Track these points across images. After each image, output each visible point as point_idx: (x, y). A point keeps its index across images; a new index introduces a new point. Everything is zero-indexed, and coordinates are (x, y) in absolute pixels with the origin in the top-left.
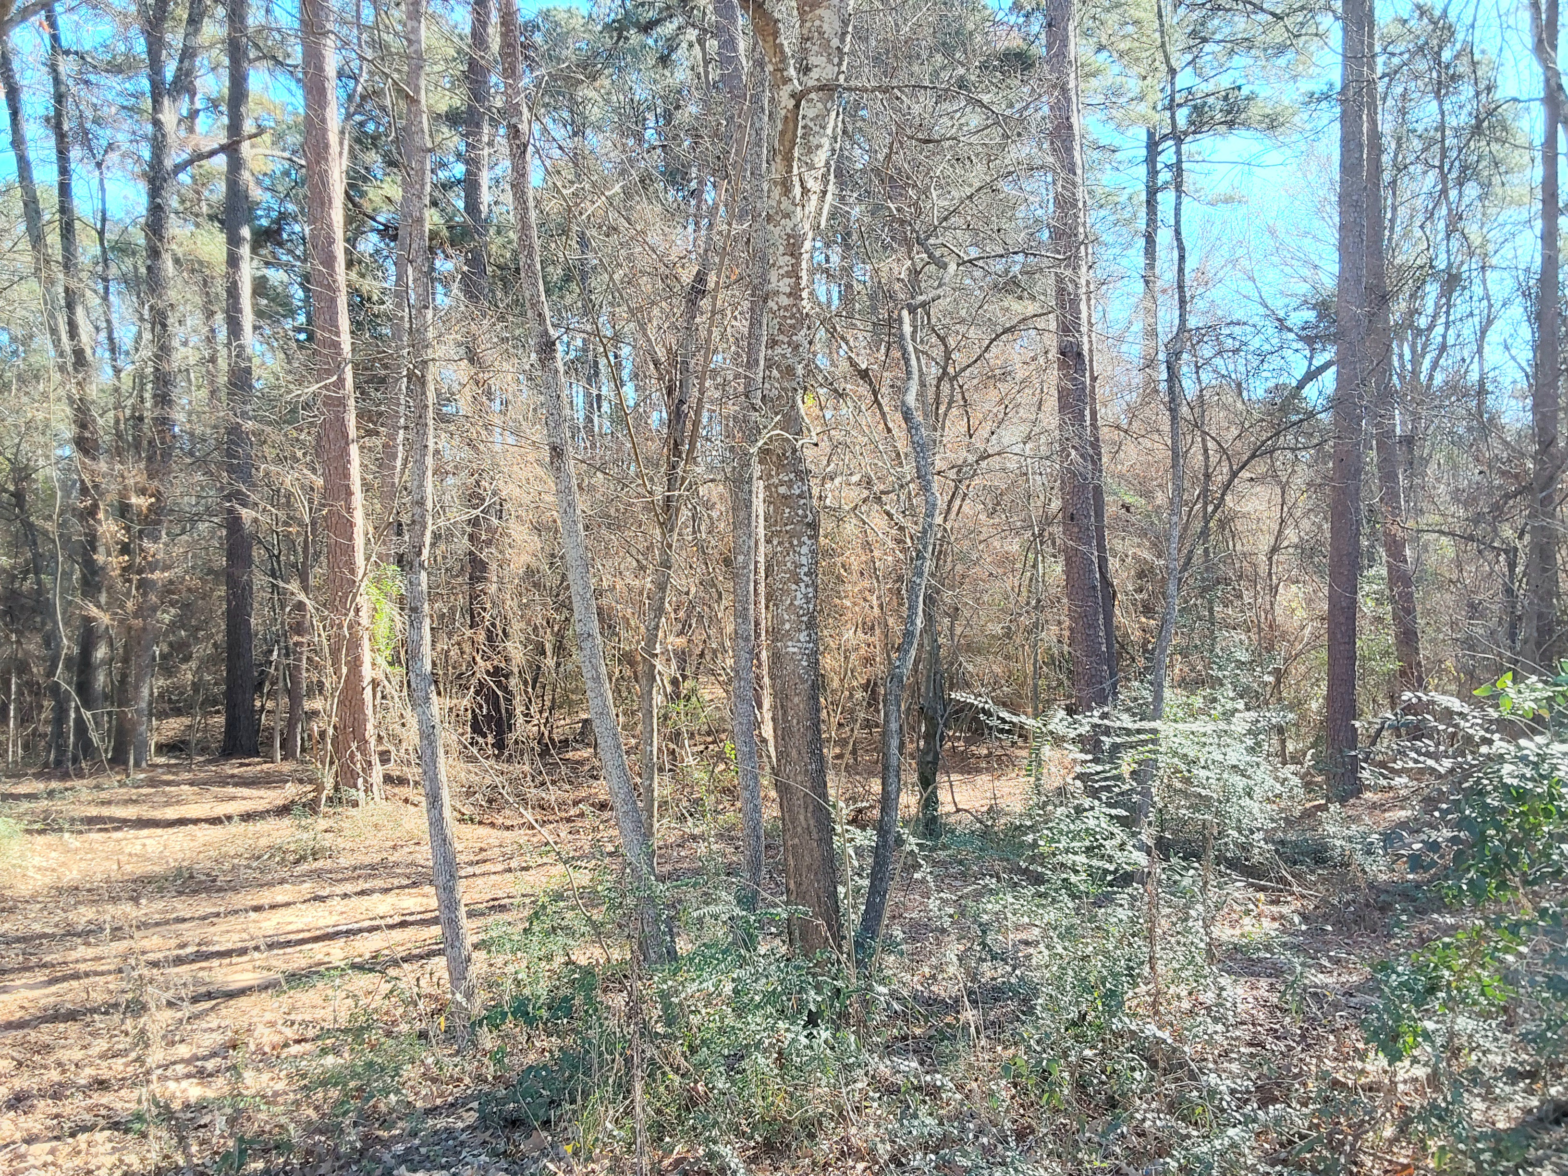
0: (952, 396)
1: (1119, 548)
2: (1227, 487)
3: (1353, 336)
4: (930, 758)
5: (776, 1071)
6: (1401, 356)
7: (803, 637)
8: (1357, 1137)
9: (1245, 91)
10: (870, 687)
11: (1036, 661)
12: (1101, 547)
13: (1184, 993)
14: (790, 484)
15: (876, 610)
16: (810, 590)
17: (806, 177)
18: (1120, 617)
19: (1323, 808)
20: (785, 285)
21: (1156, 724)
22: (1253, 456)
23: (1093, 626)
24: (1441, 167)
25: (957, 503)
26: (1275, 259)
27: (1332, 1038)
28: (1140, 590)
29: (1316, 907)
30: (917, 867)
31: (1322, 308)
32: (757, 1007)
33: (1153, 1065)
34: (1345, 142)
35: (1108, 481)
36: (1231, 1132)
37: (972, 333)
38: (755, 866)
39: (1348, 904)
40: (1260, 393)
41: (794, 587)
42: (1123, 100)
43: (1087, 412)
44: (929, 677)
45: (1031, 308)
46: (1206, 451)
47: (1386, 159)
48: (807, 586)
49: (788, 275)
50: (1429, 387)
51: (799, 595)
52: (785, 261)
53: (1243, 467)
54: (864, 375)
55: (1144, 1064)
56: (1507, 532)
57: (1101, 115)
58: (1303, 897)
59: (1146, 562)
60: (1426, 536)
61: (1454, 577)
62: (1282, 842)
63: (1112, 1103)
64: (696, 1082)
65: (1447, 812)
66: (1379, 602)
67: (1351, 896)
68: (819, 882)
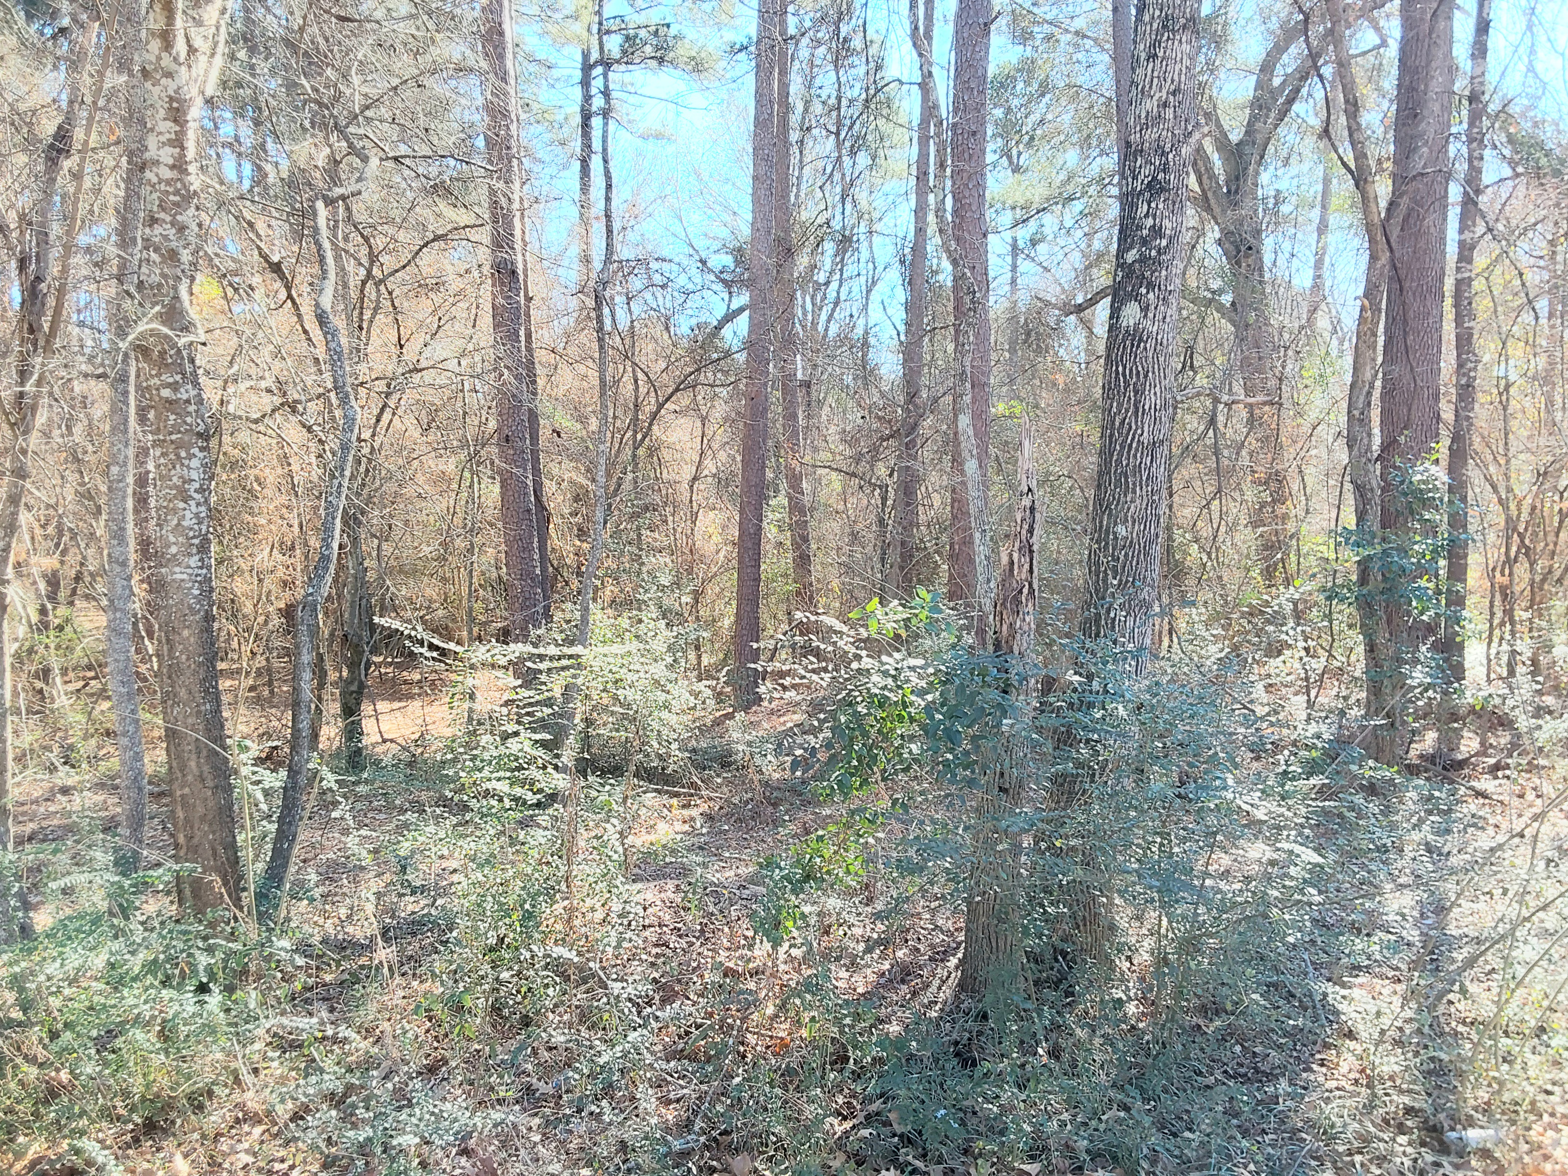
0: (378, 301)
1: (555, 471)
2: (654, 416)
3: (763, 283)
4: (354, 688)
5: (158, 1046)
6: (803, 307)
7: (194, 561)
8: (743, 1020)
9: (673, 31)
10: (288, 613)
11: (471, 584)
12: (536, 472)
13: (598, 905)
14: (175, 387)
15: (296, 529)
16: (202, 508)
17: (193, 32)
18: (555, 540)
19: (730, 716)
20: (167, 155)
21: (577, 649)
22: (677, 390)
23: (528, 549)
24: (837, 134)
25: (386, 417)
26: (699, 201)
27: (726, 929)
28: (575, 514)
29: (721, 808)
30: (335, 804)
31: (738, 254)
32: (134, 979)
33: (567, 979)
34: (759, 95)
35: (544, 406)
36: (632, 1036)
37: (402, 236)
38: (137, 822)
39: (747, 803)
40: (684, 330)
41: (182, 505)
42: (558, 16)
43: (522, 333)
44: (353, 602)
45: (464, 218)
46: (636, 381)
47: (795, 119)
48: (198, 504)
49: (171, 143)
50: (825, 336)
51: (188, 515)
52: (167, 127)
53: (667, 400)
54: (276, 268)
55: (558, 979)
56: (882, 470)
57: (537, 27)
58: (710, 799)
59: (582, 487)
60: (820, 471)
61: (841, 507)
62: (694, 751)
63: (526, 1022)
64: (58, 1070)
65: (825, 720)
66: (781, 530)
67: (750, 795)
68: (214, 833)
